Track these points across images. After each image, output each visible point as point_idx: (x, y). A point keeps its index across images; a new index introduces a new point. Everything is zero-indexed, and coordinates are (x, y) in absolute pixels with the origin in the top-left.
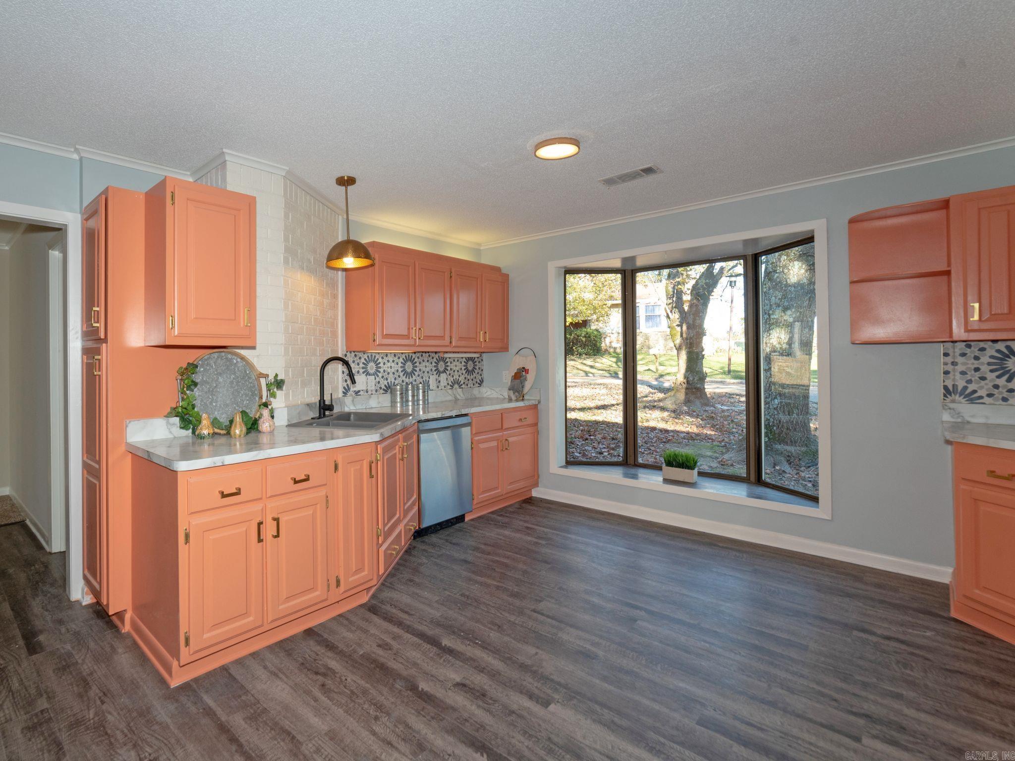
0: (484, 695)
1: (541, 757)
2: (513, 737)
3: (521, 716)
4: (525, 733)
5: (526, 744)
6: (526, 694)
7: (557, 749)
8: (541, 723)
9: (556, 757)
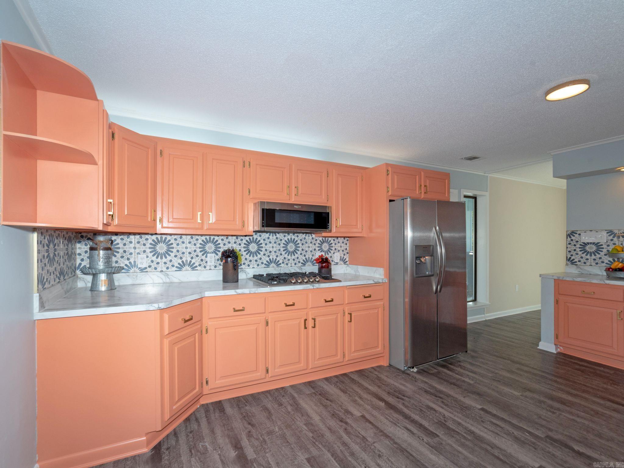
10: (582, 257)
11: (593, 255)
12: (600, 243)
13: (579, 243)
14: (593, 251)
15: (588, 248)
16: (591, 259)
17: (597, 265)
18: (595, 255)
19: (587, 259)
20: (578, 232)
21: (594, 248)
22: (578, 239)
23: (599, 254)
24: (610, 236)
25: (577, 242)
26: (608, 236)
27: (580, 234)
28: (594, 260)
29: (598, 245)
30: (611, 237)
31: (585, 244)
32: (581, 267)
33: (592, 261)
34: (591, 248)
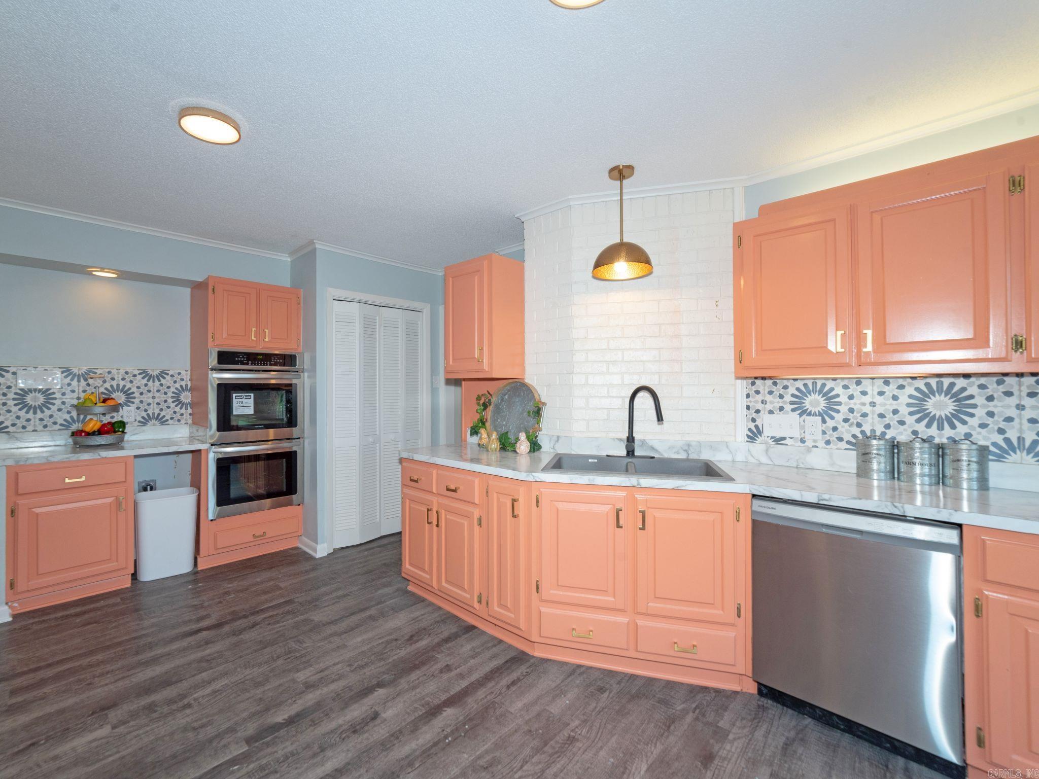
0: (355, 732)
1: (260, 760)
2: (292, 744)
3: (315, 755)
4: (292, 754)
5: (280, 752)
6: (344, 767)
7: (261, 775)
8: (300, 771)
9: (254, 771)
10: (18, 417)
11: (38, 411)
12: (50, 389)
13: (13, 390)
14: (39, 405)
15: (29, 399)
16: (35, 419)
17: (45, 429)
18: (43, 412)
19: (28, 420)
20: (12, 369)
21: (41, 399)
22: (12, 383)
23: (49, 409)
24: (66, 377)
25: (9, 387)
26: (63, 377)
27: (14, 374)
28: (41, 420)
29: (48, 393)
30: (68, 380)
31: (25, 392)
32: (16, 435)
33: (38, 422)
34: (35, 399)
